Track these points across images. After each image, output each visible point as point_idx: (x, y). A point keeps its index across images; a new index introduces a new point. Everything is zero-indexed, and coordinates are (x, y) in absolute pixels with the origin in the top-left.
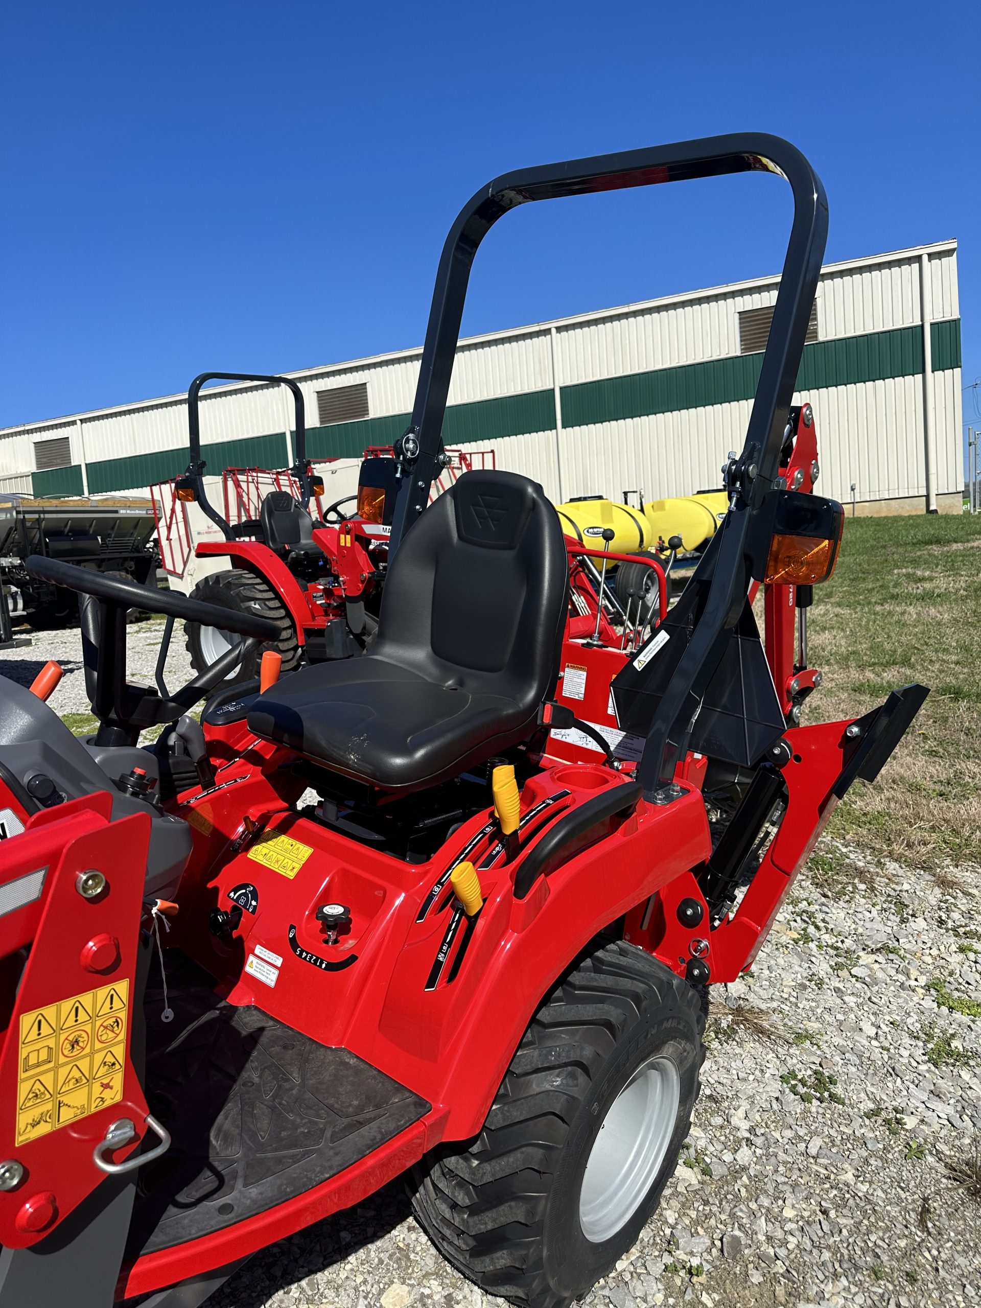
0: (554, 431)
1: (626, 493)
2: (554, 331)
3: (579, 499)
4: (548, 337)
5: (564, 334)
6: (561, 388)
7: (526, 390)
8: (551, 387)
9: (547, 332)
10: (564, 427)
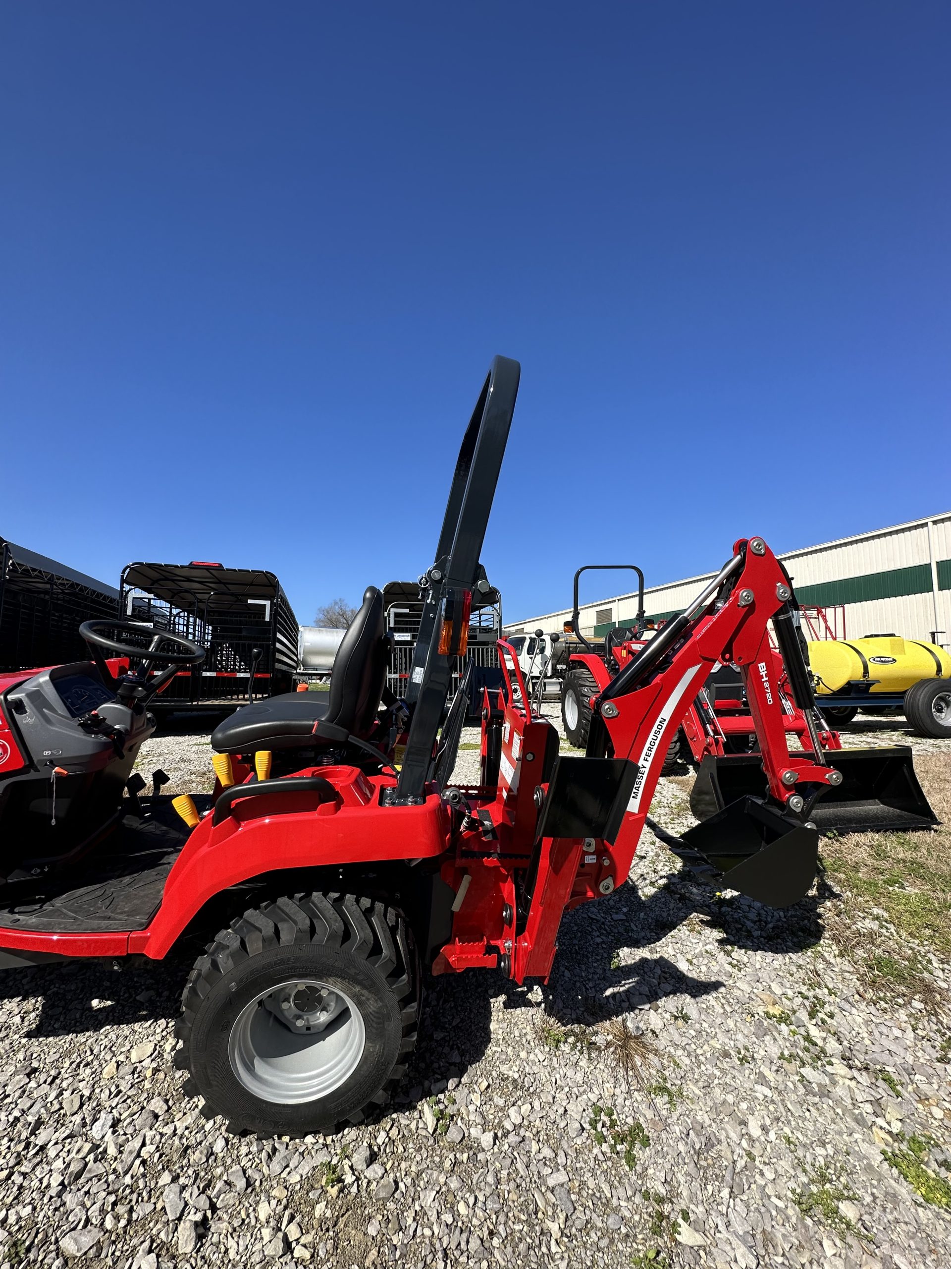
0: (931, 593)
1: (933, 634)
2: (930, 524)
3: (871, 636)
4: (925, 529)
5: (940, 525)
6: (937, 563)
7: (905, 565)
8: (928, 562)
9: (926, 524)
10: (941, 589)
